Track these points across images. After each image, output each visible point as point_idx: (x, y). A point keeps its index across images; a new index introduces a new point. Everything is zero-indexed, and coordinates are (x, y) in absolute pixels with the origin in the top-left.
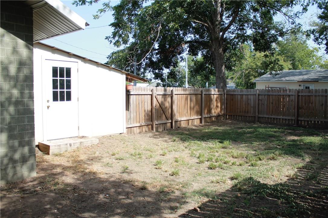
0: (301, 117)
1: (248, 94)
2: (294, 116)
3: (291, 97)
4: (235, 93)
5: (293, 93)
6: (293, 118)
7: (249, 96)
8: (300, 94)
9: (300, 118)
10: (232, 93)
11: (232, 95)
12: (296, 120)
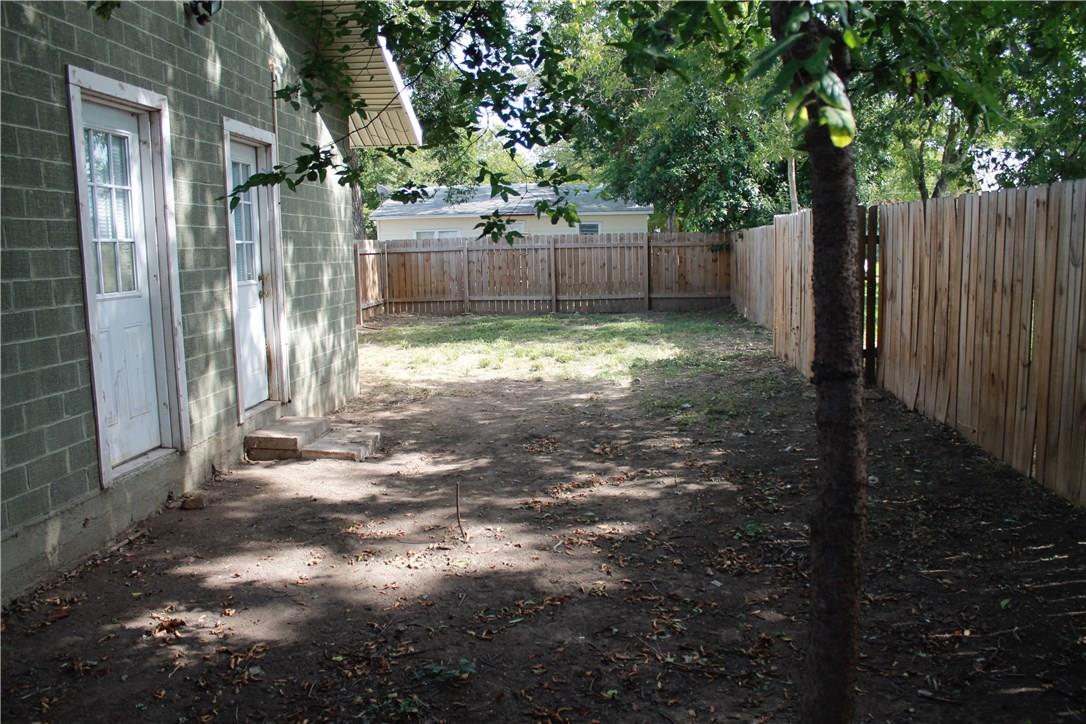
0: (564, 294)
1: (441, 249)
2: (550, 292)
3: (540, 252)
4: (409, 250)
5: (545, 245)
6: (547, 298)
7: (445, 254)
8: (559, 246)
9: (561, 297)
10: (402, 250)
11: (402, 254)
12: (554, 301)
